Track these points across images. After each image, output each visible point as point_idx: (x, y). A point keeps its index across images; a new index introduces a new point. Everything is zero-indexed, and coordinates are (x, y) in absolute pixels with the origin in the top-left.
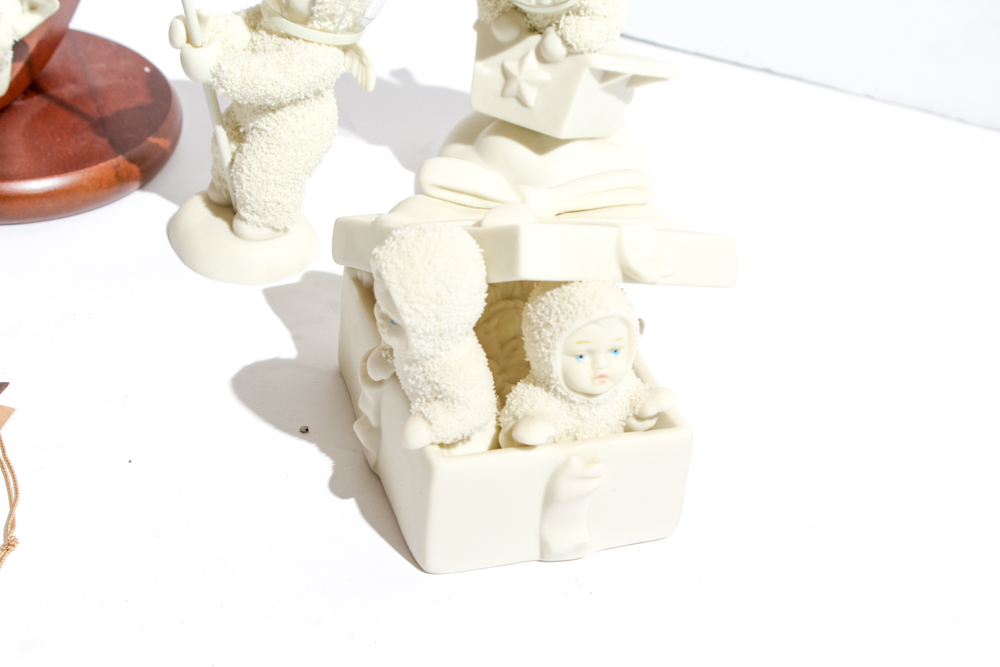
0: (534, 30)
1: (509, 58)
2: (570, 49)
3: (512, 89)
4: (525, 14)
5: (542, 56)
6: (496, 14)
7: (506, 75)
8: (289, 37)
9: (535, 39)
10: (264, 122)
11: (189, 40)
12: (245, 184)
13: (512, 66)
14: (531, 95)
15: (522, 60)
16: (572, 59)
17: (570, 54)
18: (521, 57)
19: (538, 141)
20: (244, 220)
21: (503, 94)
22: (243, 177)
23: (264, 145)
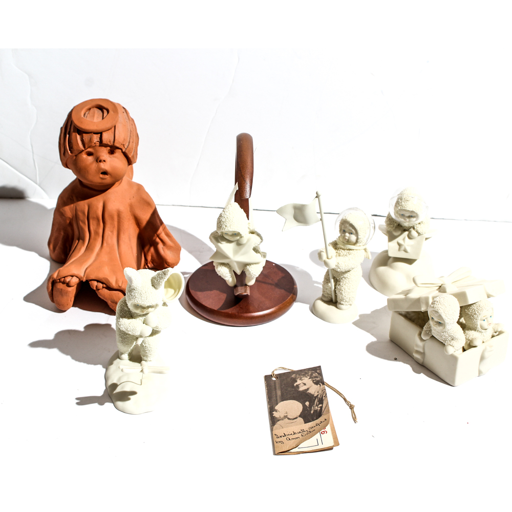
0: (405, 231)
1: (400, 239)
2: (419, 234)
3: (403, 248)
4: (402, 226)
5: (410, 237)
6: (394, 228)
7: (399, 245)
8: (350, 250)
9: (407, 233)
10: (346, 275)
11: (328, 258)
12: (344, 294)
13: (401, 242)
14: (408, 249)
15: (404, 239)
16: (419, 236)
17: (419, 235)
18: (403, 238)
19: (410, 261)
20: (343, 304)
21: (399, 250)
22: (343, 292)
23: (347, 282)
